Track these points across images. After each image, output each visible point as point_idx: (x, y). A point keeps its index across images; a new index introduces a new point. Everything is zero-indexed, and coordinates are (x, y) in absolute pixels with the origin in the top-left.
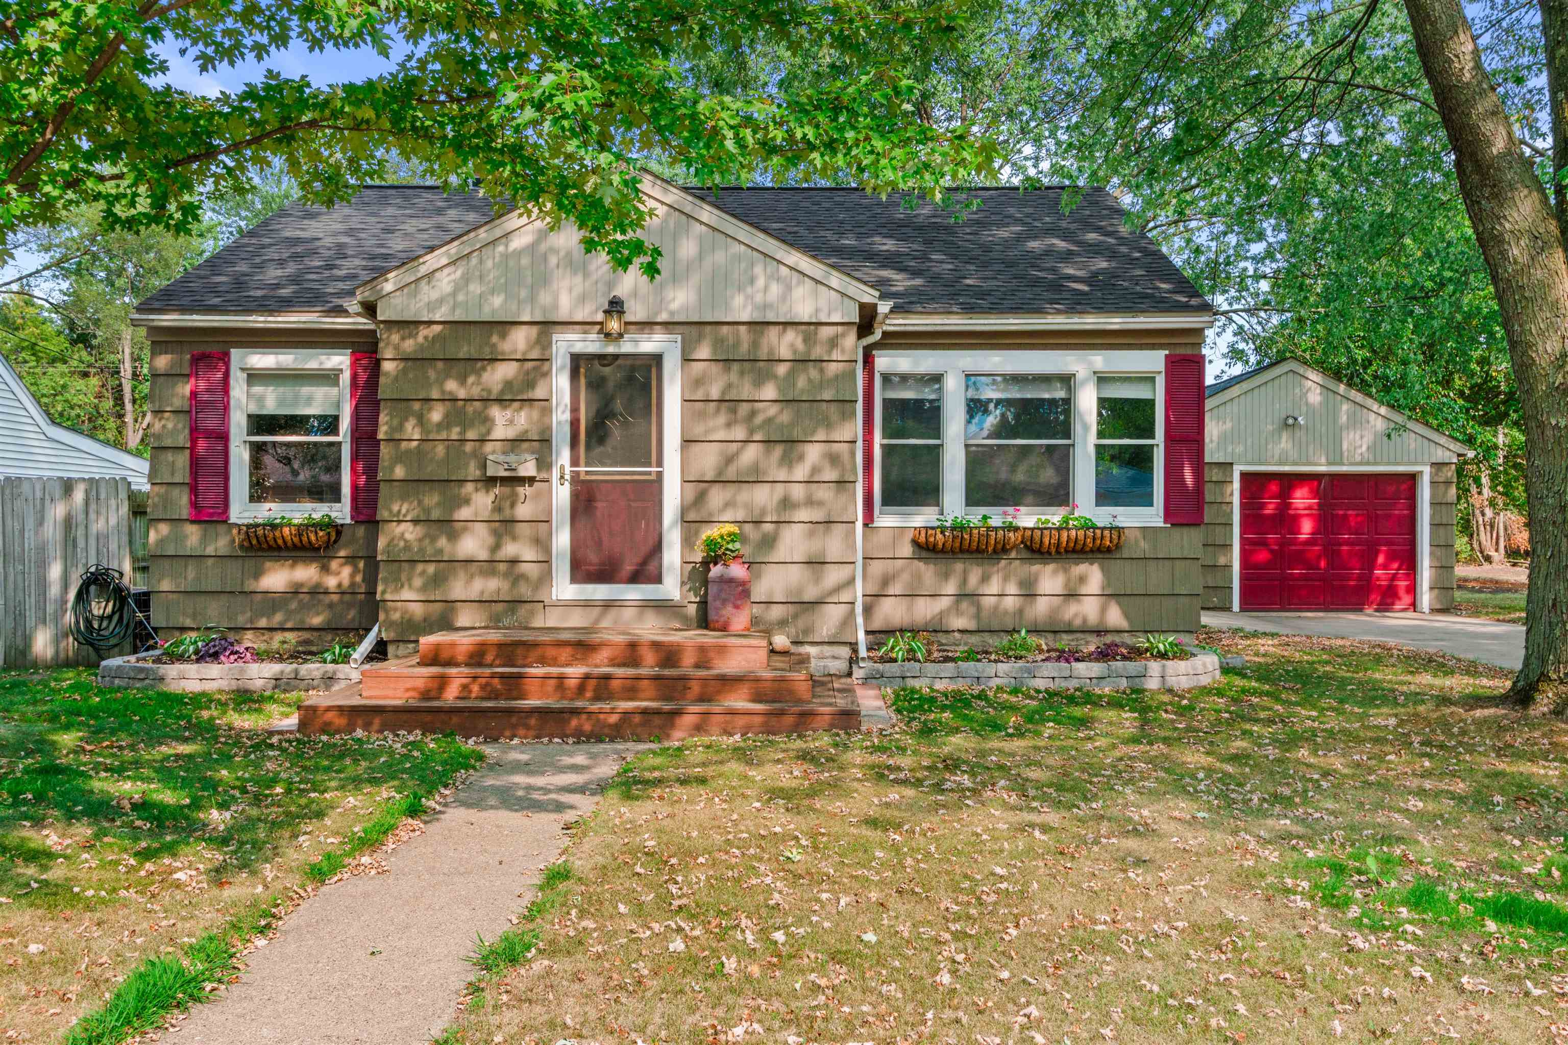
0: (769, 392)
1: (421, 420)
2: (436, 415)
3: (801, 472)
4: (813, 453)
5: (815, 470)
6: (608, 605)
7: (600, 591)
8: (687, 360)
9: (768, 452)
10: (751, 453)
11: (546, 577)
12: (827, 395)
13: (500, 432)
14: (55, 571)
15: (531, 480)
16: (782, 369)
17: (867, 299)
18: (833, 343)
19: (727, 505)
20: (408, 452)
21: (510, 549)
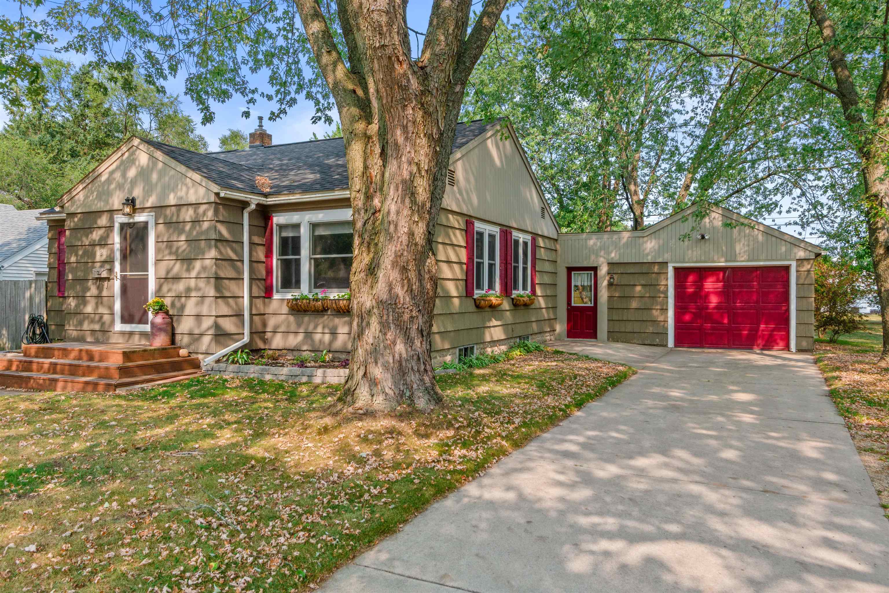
0: (183, 238)
1: (76, 255)
2: (80, 253)
3: (193, 274)
4: (198, 265)
5: (199, 273)
6: (131, 334)
7: (128, 327)
8: (157, 224)
9: (182, 265)
10: (177, 267)
11: (113, 322)
12: (203, 238)
13: (98, 258)
14: (27, 317)
15: (108, 279)
16: (188, 227)
17: (216, 191)
18: (204, 213)
19: (169, 290)
20: (73, 268)
21: (101, 310)
